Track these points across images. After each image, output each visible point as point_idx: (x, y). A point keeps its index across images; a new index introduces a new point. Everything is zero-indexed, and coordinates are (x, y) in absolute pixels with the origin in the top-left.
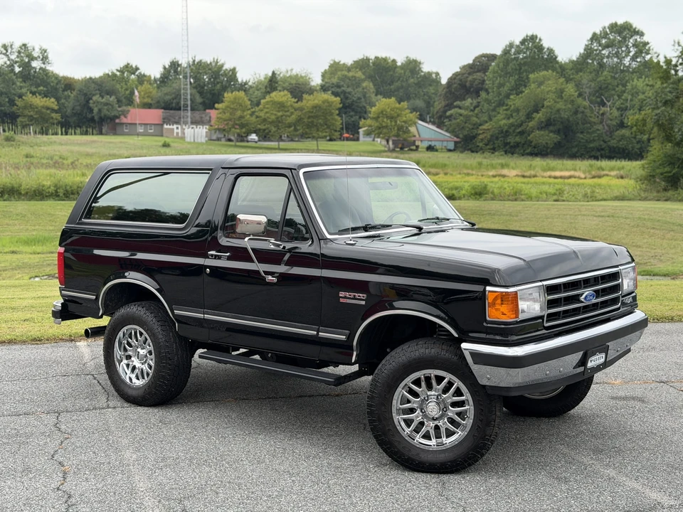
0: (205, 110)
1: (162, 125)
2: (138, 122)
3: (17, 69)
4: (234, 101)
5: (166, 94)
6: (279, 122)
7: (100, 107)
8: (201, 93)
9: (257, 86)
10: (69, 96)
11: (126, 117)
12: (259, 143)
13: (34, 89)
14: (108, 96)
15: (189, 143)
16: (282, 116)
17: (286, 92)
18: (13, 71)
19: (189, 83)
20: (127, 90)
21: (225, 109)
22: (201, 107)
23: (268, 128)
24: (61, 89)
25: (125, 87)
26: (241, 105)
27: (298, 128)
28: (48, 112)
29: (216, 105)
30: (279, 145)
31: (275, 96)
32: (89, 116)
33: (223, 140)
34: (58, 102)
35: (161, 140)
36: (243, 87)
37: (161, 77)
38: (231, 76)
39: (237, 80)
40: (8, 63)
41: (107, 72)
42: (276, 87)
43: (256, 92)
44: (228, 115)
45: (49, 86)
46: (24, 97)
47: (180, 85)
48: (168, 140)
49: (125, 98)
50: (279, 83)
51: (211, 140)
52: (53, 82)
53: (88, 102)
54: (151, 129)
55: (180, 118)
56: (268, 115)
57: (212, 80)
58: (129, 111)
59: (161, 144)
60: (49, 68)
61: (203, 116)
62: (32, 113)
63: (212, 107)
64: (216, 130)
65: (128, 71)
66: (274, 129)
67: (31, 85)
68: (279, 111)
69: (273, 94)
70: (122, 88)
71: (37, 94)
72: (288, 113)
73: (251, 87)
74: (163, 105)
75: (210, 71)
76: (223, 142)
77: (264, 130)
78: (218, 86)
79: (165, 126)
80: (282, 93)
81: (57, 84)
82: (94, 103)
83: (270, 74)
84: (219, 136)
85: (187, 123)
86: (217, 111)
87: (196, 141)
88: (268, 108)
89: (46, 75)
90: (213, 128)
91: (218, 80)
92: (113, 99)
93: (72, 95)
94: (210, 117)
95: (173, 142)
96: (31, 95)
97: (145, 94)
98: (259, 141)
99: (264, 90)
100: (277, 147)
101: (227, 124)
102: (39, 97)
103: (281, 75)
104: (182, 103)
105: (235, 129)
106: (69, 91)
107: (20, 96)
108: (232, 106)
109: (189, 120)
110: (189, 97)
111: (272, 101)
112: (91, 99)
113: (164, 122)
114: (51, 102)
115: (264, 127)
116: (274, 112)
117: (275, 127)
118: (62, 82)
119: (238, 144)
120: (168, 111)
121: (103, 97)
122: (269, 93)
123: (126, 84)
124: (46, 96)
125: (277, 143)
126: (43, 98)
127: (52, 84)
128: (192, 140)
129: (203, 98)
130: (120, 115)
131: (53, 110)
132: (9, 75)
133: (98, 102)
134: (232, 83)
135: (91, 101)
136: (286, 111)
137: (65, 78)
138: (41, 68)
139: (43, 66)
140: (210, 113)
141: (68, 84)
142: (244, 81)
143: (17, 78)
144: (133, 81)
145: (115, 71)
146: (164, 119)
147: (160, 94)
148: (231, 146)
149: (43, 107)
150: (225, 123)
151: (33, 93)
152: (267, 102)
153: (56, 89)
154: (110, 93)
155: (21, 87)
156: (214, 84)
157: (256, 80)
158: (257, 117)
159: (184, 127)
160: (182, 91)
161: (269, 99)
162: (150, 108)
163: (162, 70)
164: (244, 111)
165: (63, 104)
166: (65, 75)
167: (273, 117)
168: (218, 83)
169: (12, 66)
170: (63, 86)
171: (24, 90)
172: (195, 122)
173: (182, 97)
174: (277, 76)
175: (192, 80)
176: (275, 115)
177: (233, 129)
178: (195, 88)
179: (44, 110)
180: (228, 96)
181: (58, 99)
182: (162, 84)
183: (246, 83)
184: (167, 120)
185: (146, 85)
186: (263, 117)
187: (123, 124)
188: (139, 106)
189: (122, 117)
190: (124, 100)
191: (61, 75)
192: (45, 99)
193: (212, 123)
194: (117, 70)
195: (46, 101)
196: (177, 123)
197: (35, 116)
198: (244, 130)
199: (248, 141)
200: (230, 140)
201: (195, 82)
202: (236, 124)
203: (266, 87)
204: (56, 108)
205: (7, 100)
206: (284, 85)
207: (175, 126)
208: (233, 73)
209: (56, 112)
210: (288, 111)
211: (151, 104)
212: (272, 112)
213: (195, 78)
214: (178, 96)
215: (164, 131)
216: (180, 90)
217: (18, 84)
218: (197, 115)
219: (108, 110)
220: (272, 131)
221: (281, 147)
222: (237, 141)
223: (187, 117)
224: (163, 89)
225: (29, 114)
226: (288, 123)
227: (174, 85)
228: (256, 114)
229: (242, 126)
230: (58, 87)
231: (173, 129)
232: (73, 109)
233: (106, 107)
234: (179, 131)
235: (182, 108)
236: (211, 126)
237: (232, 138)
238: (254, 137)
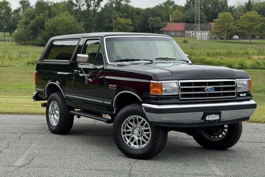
0: (208, 23)
1: (185, 31)
2: (171, 30)
3: (114, 5)
4: (224, 17)
5: (187, 15)
6: (251, 28)
7: (152, 23)
8: (206, 14)
9: (240, 9)
10: (138, 18)
11: (165, 27)
12: (239, 40)
13: (121, 15)
14: (157, 17)
15: (198, 40)
16: (252, 25)
17: (255, 12)
18: (112, 6)
19: (199, 9)
20: (167, 13)
21: (219, 22)
22: (206, 21)
23: (244, 32)
24: (134, 14)
25: (166, 12)
26: (228, 20)
27: (263, 31)
28: (127, 26)
29: (214, 20)
30: (251, 41)
31: (249, 14)
32: (147, 27)
33: (218, 38)
34: (133, 21)
35: (183, 39)
36: (231, 10)
37: (185, 6)
38: (224, 4)
39: (228, 6)
40: (110, 2)
41: (158, 5)
42: (251, 9)
43: (239, 12)
44: (220, 26)
45: (129, 13)
46: (116, 19)
47: (195, 10)
48: (186, 39)
49: (166, 18)
50: (253, 7)
51: (211, 39)
52: (130, 11)
53: (146, 20)
54: (178, 34)
55: (194, 27)
56: (244, 25)
57: (213, 6)
58: (167, 24)
59: (182, 41)
60: (129, 4)
61: (207, 26)
62: (119, 27)
63: (212, 21)
64: (214, 33)
65: (168, 4)
66: (247, 32)
67: (120, 13)
68: (250, 22)
69: (248, 13)
70: (164, 13)
71: (123, 17)
72: (256, 23)
73: (235, 9)
74: (185, 21)
75: (212, 2)
76: (218, 40)
77: (242, 33)
78: (217, 10)
79: (186, 32)
80: (253, 12)
81: (133, 12)
82: (150, 21)
83: (248, 2)
84: (216, 37)
85: (198, 30)
86: (214, 23)
87: (202, 39)
88: (243, 21)
89: (127, 8)
90: (212, 32)
91: (217, 7)
92: (159, 18)
93: (140, 17)
94: (211, 27)
95: (189, 40)
96: (120, 18)
97: (176, 16)
98: (239, 39)
99: (243, 11)
100: (249, 42)
101: (220, 30)
102: (124, 18)
103: (254, 2)
104: (195, 19)
105: (225, 32)
106: (138, 15)
107: (115, 19)
108: (222, 20)
109: (199, 28)
110: (199, 16)
111: (246, 17)
112: (148, 19)
113: (185, 30)
114: (129, 21)
115: (241, 31)
116: (248, 23)
117: (248, 31)
118: (135, 11)
119: (226, 41)
120: (188, 24)
121: (154, 18)
122: (245, 12)
123: (167, 11)
124: (127, 18)
125: (249, 40)
126: (125, 19)
127: (130, 12)
128: (200, 39)
129: (207, 16)
130: (162, 27)
131: (130, 25)
132: (110, 9)
133: (152, 20)
134: (225, 8)
135: (148, 20)
136: (254, 22)
137: (137, 9)
138: (125, 5)
139: (126, 3)
140: (211, 24)
141: (138, 11)
142: (232, 6)
143: (113, 9)
144: (171, 9)
145: (162, 4)
146: (185, 28)
147: (184, 15)
148: (222, 42)
149: (125, 23)
150: (219, 29)
151: (121, 17)
152: (244, 17)
153: (132, 15)
154: (158, 16)
155: (115, 14)
156: (215, 8)
157: (239, 6)
158: (237, 26)
159: (196, 32)
160: (196, 13)
161: (245, 16)
162: (178, 22)
163: (186, 2)
164: (230, 23)
165: (135, 22)
166: (137, 7)
167: (247, 25)
168: (216, 8)
169: (112, 4)
170: (135, 13)
171: (116, 16)
172: (202, 29)
173: (196, 16)
174: (252, 3)
175: (202, 7)
176: (248, 24)
177: (224, 33)
178: (204, 11)
179: (125, 25)
180: (220, 15)
181: (132, 20)
182: (186, 10)
183: (233, 7)
184: (187, 29)
185: (177, 10)
186: (241, 26)
187: (164, 31)
188: (172, 22)
189: (164, 27)
190: (165, 19)
191: (135, 7)
192: (126, 19)
193: (212, 30)
194: (163, 4)
195: (127, 21)
196: (193, 30)
197: (121, 28)
198: (229, 33)
199: (233, 39)
200: (222, 39)
201: (204, 8)
202: (225, 30)
203: (245, 9)
204: (131, 24)
205: (108, 20)
206: (256, 8)
207: (191, 32)
208: (225, 2)
209: (131, 26)
210: (256, 22)
211: (179, 20)
212: (246, 23)
213: (203, 6)
214: (193, 16)
215: (185, 34)
216: (195, 12)
217: (114, 12)
218: (204, 25)
219: (156, 24)
220: (246, 33)
221: (252, 42)
222: (226, 39)
223: (198, 27)
224: (186, 12)
225: (118, 27)
226: (256, 29)
227: (192, 10)
228: (237, 24)
229: (229, 31)
230: (133, 13)
231: (190, 33)
232: (139, 24)
233: (155, 23)
234: (194, 34)
235: (195, 22)
236: (211, 31)
237: (223, 37)
238: (237, 37)
